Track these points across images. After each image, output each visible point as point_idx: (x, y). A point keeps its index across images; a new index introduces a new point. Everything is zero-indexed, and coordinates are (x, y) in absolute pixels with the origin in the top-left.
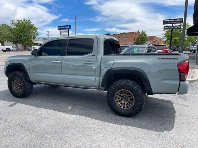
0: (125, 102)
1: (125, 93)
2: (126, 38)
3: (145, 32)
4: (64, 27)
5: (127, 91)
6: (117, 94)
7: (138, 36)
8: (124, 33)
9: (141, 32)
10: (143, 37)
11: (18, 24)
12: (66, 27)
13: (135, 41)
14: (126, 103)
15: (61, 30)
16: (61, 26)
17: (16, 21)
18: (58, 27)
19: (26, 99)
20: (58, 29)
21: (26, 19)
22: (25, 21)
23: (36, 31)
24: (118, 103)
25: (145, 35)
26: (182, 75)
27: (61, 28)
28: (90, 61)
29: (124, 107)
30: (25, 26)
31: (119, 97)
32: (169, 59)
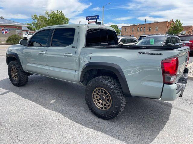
0: (102, 102)
1: (102, 92)
2: (157, 28)
3: (180, 21)
4: (92, 18)
5: (104, 90)
6: (95, 92)
7: (171, 25)
8: (156, 23)
9: (175, 21)
10: (177, 27)
11: (52, 15)
12: (94, 18)
13: (168, 31)
14: (104, 103)
15: (89, 21)
16: (89, 17)
17: (50, 13)
18: (87, 17)
19: (21, 88)
20: (87, 20)
21: (58, 11)
22: (57, 12)
23: (67, 22)
24: (96, 103)
25: (179, 24)
26: (166, 76)
27: (90, 18)
28: (70, 53)
29: (102, 108)
30: (57, 17)
31: (97, 95)
32: (152, 54)
